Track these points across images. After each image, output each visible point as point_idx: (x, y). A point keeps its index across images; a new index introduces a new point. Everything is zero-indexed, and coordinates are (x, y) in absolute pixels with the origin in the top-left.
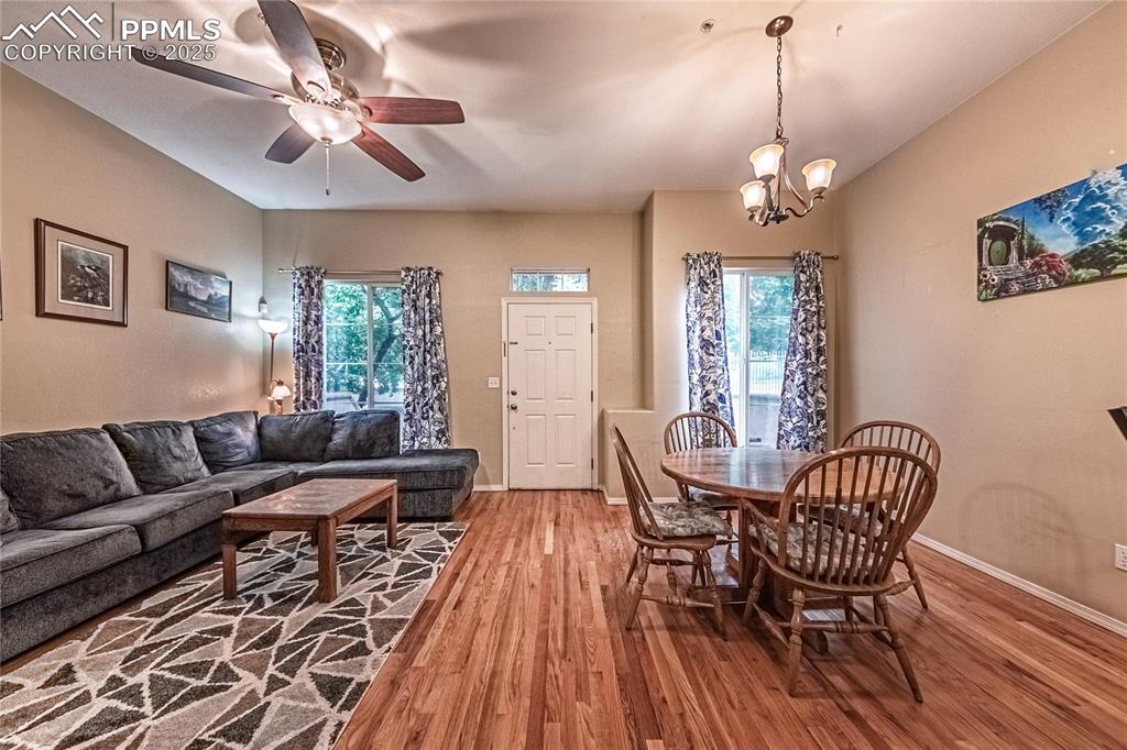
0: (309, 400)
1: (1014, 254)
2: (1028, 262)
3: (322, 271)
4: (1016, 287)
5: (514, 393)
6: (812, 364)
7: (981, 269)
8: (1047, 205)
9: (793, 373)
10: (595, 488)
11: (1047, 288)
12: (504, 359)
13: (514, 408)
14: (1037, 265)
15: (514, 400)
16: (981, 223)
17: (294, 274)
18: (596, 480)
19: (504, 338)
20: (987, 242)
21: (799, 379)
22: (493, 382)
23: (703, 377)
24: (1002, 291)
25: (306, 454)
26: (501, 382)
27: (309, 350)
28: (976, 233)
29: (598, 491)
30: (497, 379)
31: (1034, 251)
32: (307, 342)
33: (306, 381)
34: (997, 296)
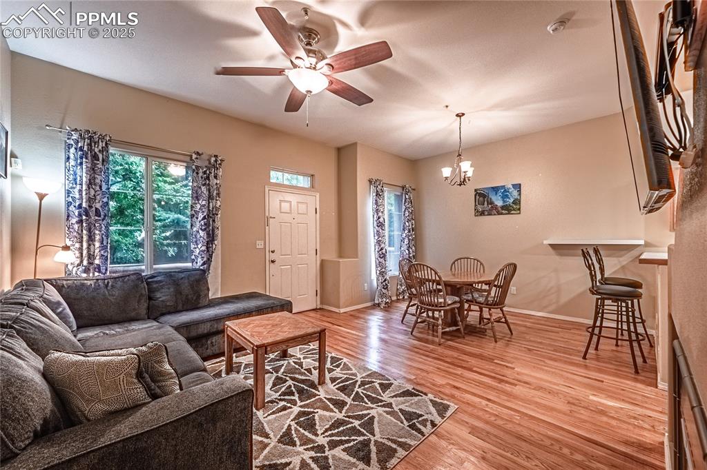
0: (92, 264)
1: (486, 202)
2: (490, 206)
3: (108, 138)
4: (486, 213)
5: (273, 252)
6: (411, 235)
7: (476, 205)
8: (495, 189)
9: (404, 239)
10: (318, 307)
11: (495, 215)
12: (267, 228)
13: (273, 262)
14: (492, 207)
15: (273, 257)
16: (476, 190)
17: (70, 135)
18: (319, 303)
19: (267, 214)
20: (477, 197)
21: (406, 241)
22: (260, 245)
23: (380, 241)
24: (482, 214)
25: (133, 314)
26: (265, 244)
27: (92, 213)
28: (474, 193)
29: (320, 309)
30: (262, 243)
31: (491, 203)
32: (90, 207)
33: (89, 245)
34: (481, 215)
